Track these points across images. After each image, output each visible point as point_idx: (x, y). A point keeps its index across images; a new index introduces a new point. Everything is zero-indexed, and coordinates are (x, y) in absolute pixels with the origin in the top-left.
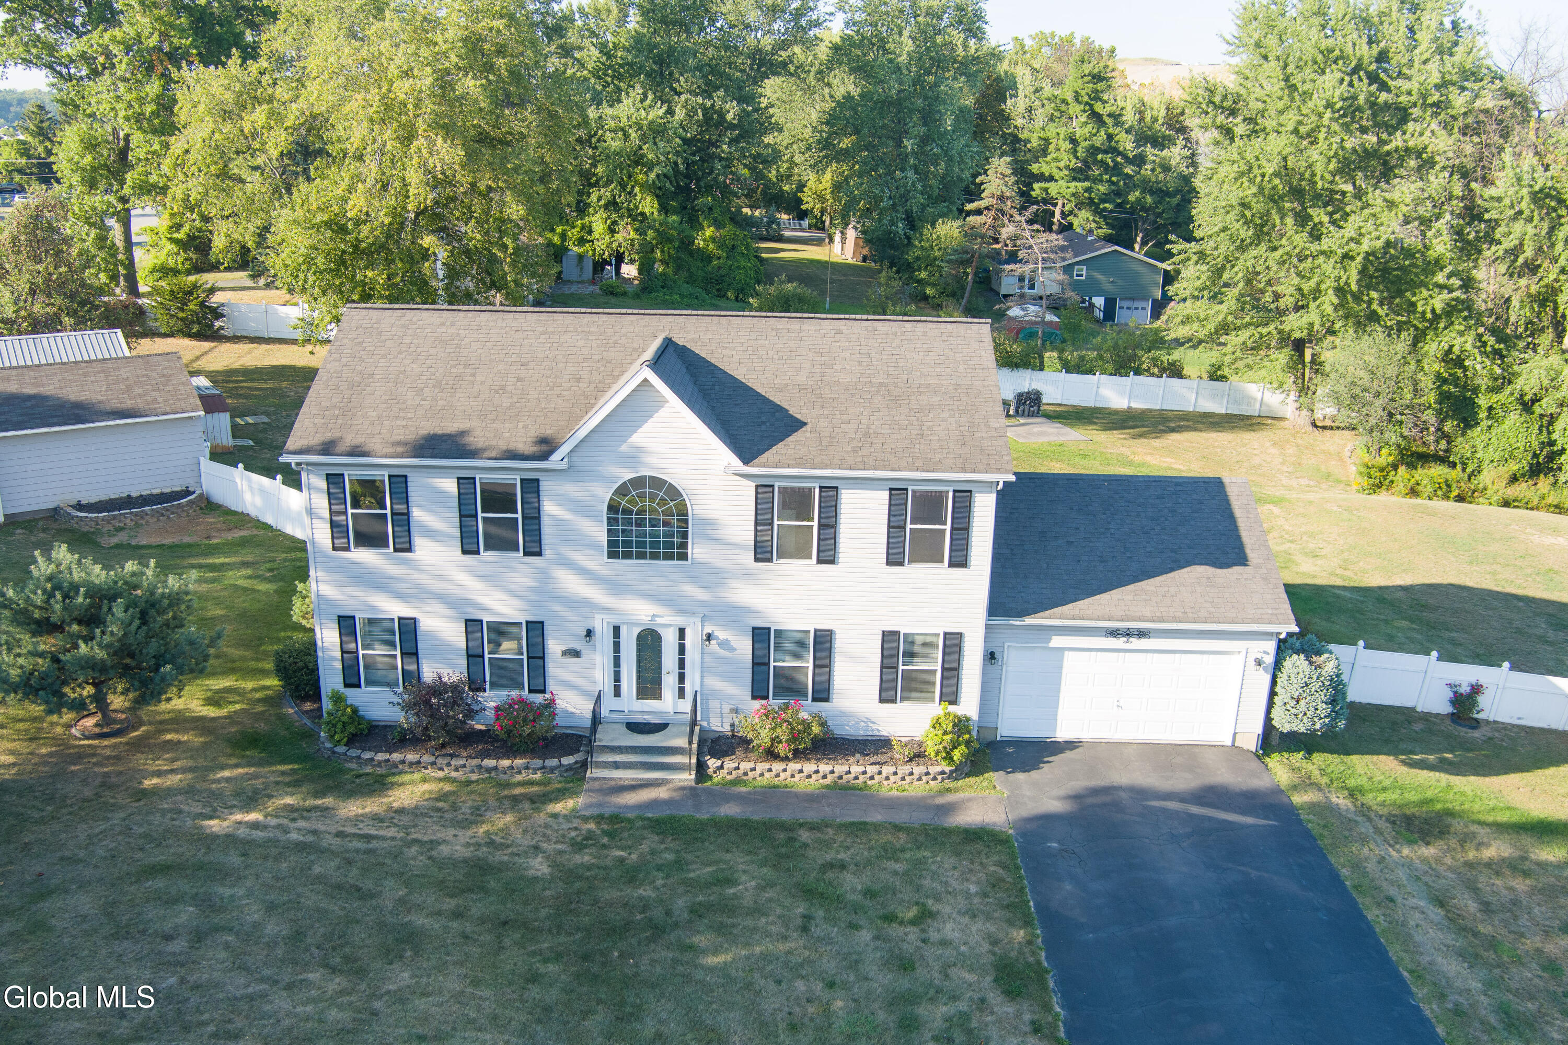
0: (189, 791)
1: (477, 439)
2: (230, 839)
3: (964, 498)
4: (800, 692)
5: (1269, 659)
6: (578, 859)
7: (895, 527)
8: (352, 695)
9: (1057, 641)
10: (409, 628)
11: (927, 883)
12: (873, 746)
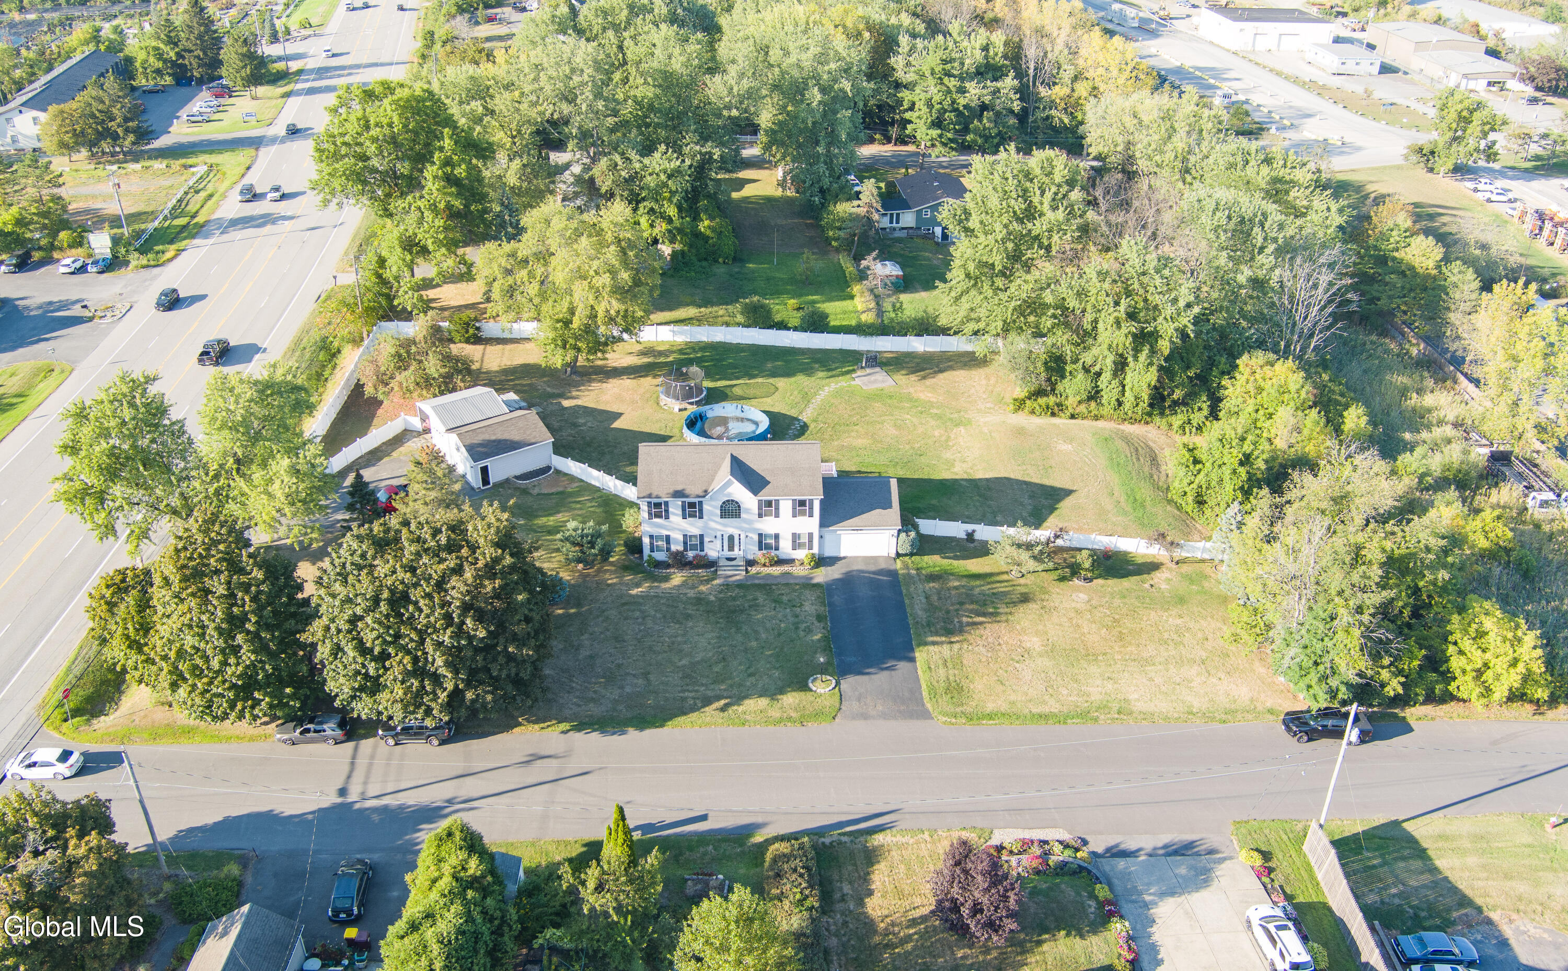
0: (621, 584)
1: (687, 492)
2: (638, 596)
3: (811, 501)
4: (772, 549)
5: (896, 535)
6: (721, 596)
7: (794, 508)
8: (653, 555)
9: (839, 533)
10: (668, 538)
11: (803, 598)
12: (790, 561)
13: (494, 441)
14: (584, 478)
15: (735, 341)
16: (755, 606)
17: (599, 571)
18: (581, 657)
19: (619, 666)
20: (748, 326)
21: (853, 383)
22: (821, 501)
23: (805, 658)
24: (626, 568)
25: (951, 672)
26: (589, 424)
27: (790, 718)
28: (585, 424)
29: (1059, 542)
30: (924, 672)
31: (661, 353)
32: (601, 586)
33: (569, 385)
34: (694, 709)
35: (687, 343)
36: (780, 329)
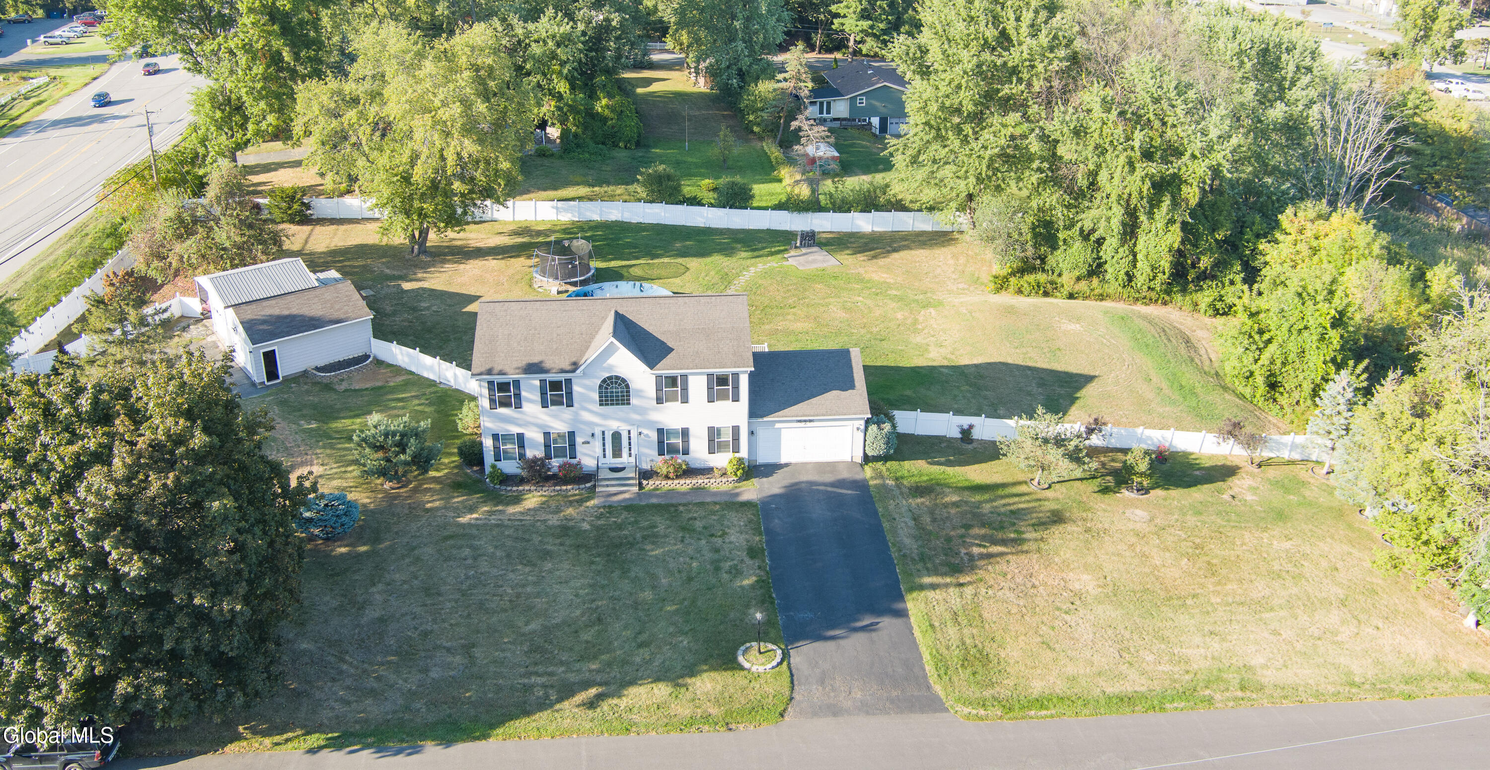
0: (445, 508)
1: (547, 365)
2: (469, 525)
3: (736, 376)
4: (678, 452)
5: (863, 427)
6: (599, 522)
7: (710, 388)
8: (499, 464)
9: (778, 425)
10: (521, 437)
11: (726, 523)
12: (707, 471)
13: (287, 317)
14: (413, 369)
15: (635, 220)
16: (653, 538)
17: (415, 490)
18: (364, 621)
19: (425, 634)
20: (651, 202)
21: (785, 263)
22: (751, 375)
23: (732, 615)
24: (457, 485)
25: (966, 631)
26: (434, 308)
27: (706, 718)
28: (428, 308)
29: (1095, 440)
30: (924, 633)
31: (539, 233)
32: (415, 511)
33: (416, 266)
34: (543, 705)
35: (573, 223)
36: (692, 204)
